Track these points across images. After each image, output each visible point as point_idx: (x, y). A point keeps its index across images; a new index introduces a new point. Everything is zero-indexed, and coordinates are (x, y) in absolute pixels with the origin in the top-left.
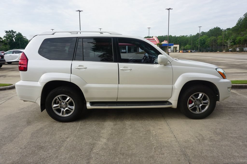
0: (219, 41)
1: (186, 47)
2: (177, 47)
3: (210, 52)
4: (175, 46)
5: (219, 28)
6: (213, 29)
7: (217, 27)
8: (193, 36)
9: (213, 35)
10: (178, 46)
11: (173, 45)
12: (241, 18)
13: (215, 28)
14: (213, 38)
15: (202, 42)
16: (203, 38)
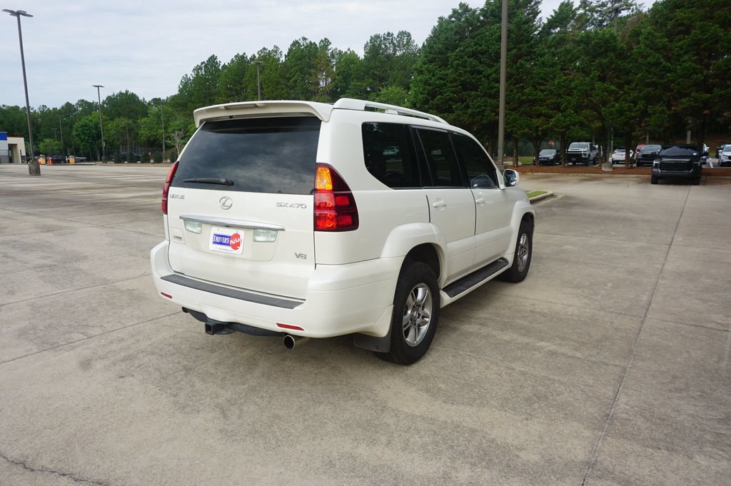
0: (144, 133)
1: (46, 146)
2: (16, 145)
3: (142, 163)
4: (11, 140)
5: (133, 96)
6: (117, 96)
7: (127, 92)
8: (51, 109)
9: (119, 115)
10: (20, 142)
11: (6, 140)
12: (186, 75)
13: (121, 93)
14: (123, 122)
15: (91, 132)
16: (91, 121)
